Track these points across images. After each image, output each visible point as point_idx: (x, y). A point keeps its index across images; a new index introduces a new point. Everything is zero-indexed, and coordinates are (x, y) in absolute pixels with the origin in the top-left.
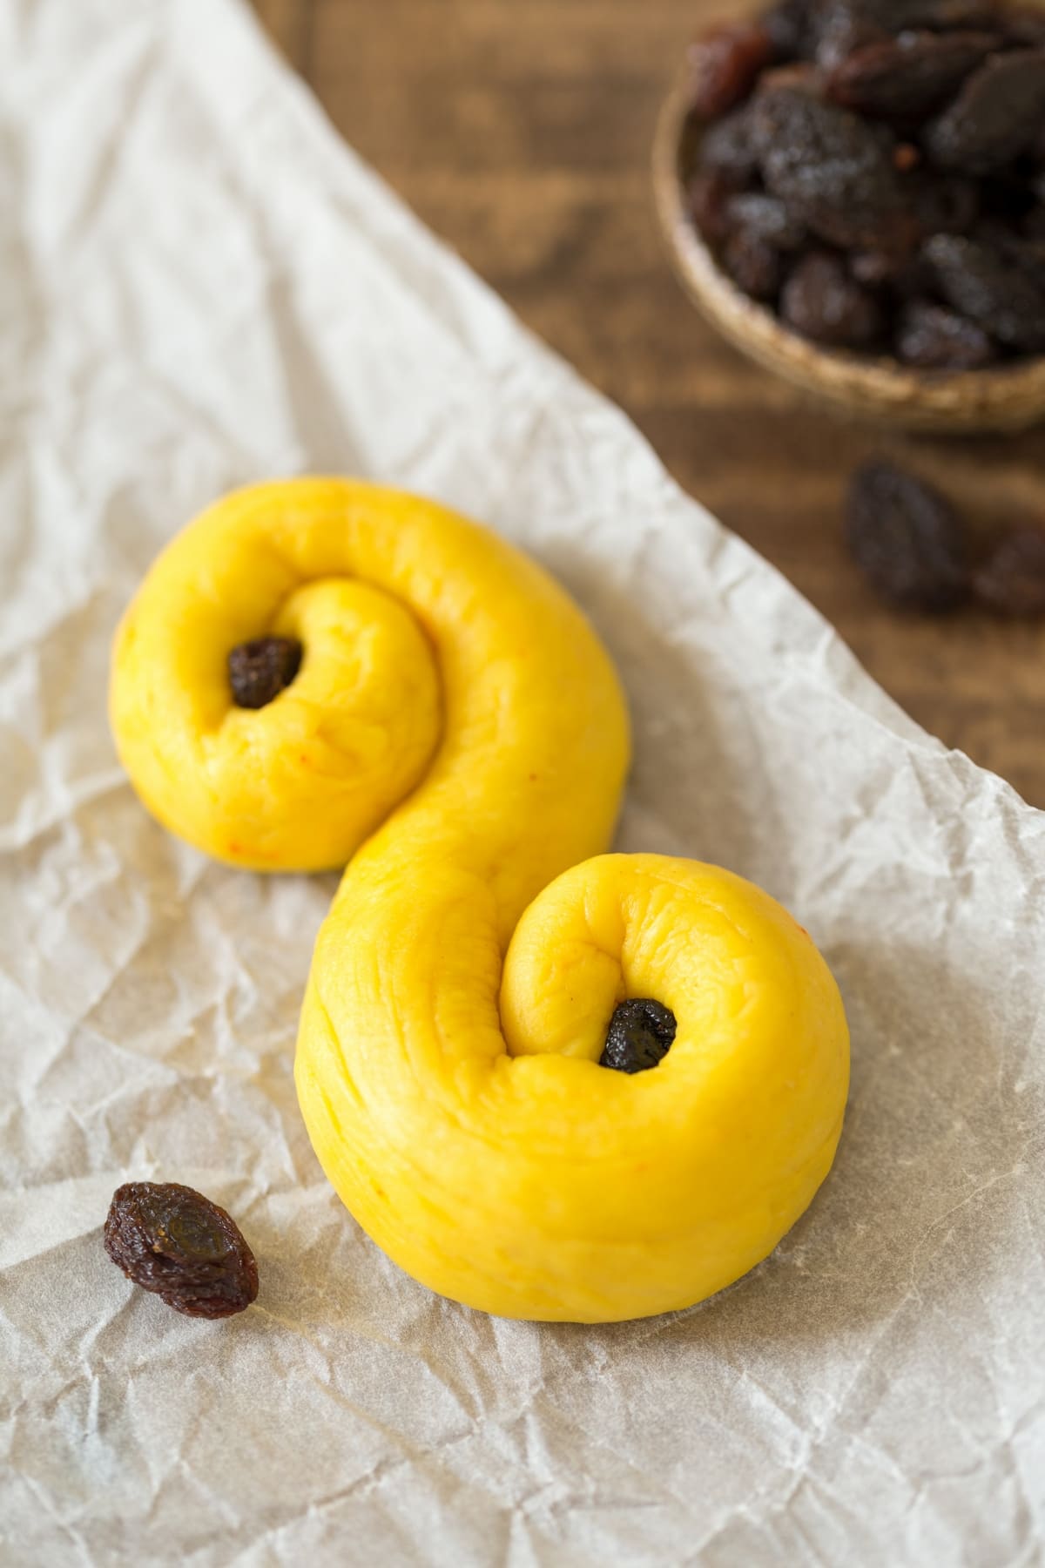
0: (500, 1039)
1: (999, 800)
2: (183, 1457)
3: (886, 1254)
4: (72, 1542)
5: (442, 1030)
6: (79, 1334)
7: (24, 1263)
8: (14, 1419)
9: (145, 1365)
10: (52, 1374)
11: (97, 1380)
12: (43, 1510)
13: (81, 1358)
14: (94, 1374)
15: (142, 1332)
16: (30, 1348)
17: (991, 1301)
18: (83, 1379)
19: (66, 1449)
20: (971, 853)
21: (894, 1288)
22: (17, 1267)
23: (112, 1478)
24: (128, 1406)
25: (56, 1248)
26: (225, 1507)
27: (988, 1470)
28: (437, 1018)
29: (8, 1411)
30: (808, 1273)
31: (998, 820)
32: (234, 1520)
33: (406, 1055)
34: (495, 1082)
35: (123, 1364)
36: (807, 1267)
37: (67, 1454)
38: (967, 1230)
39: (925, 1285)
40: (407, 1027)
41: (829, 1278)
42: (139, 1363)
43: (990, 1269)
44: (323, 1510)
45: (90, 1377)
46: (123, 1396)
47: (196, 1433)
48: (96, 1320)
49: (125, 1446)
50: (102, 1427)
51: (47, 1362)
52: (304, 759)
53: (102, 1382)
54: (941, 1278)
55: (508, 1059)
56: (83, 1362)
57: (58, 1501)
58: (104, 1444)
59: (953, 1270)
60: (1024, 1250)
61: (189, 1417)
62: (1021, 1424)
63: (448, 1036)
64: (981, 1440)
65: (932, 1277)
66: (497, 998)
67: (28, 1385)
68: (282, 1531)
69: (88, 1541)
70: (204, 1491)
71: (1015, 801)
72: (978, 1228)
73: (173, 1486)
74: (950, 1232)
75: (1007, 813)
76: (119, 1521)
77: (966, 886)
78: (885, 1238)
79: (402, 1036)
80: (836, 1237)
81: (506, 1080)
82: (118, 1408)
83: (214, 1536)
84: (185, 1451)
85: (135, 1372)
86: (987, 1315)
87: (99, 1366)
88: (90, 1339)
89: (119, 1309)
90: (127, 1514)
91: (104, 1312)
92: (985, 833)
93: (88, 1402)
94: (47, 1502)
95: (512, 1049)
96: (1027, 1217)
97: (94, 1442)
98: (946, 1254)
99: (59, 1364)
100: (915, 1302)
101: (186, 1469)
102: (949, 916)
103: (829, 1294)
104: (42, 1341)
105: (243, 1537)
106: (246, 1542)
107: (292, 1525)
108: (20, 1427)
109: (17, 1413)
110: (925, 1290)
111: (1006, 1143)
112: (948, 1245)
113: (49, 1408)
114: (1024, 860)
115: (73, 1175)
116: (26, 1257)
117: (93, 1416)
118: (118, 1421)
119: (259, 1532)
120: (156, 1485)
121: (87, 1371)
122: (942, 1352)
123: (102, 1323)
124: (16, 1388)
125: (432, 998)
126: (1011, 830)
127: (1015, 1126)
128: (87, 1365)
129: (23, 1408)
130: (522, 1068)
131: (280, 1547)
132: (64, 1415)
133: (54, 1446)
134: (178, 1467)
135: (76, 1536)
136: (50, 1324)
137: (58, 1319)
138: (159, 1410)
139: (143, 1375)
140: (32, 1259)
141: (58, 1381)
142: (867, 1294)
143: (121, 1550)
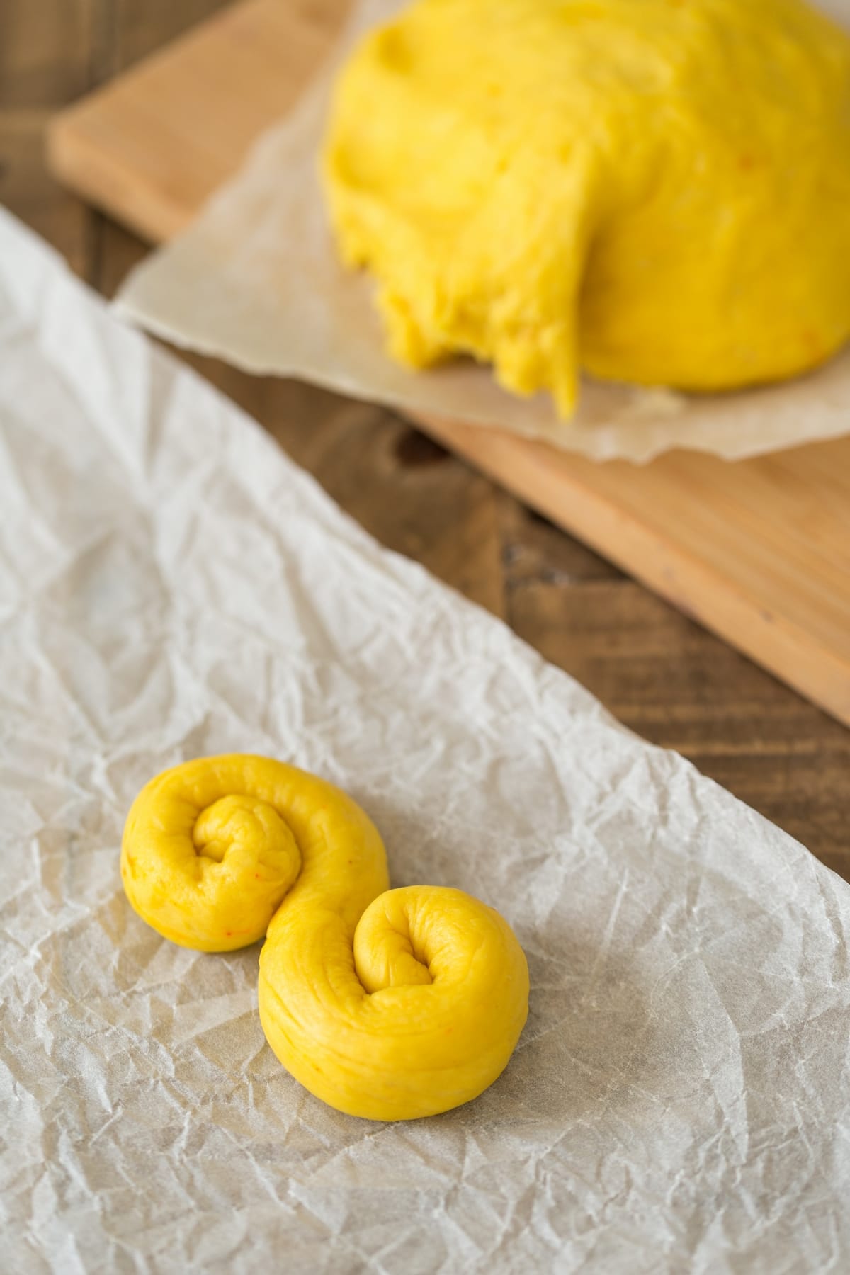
0: (361, 987)
1: (688, 774)
2: (299, 1116)
3: (637, 996)
4: (247, 1157)
5: (334, 986)
6: (240, 1063)
7: (209, 1031)
8: (211, 1103)
9: (274, 1076)
10: (228, 1081)
11: (251, 1084)
12: (231, 1142)
13: (242, 1074)
14: (249, 1081)
15: (271, 1062)
16: (216, 1069)
17: (692, 1013)
18: (245, 1084)
19: (239, 1115)
20: (669, 804)
21: (644, 1013)
22: (205, 1033)
23: (264, 1127)
24: (268, 1095)
25: (224, 1024)
26: (323, 1137)
27: (700, 1093)
28: (330, 980)
29: (208, 1100)
30: (599, 1009)
31: (687, 785)
32: (327, 1143)
33: (318, 1000)
34: (365, 1005)
35: (263, 1076)
36: (598, 1006)
37: (240, 1118)
38: (676, 980)
39: (659, 1009)
40: (316, 987)
41: (610, 1011)
42: (271, 1075)
43: (690, 998)
44: (371, 1138)
45: (248, 1083)
46: (265, 1091)
47: (303, 1105)
48: (247, 1057)
49: (269, 1113)
50: (256, 1104)
51: (226, 1076)
52: (257, 876)
53: (253, 1085)
54: (666, 1004)
55: (368, 996)
56: (243, 1075)
57: (239, 1139)
58: (258, 1112)
59: (672, 1000)
60: (707, 988)
61: (299, 1098)
62: (714, 1070)
63: (337, 988)
64: (695, 1080)
65: (661, 1005)
66: (355, 970)
67: (217, 1087)
68: (351, 1147)
69: (255, 1156)
70: (311, 1130)
71: (696, 775)
72: (682, 979)
73: (296, 1129)
74: (668, 982)
75: (692, 781)
76: (270, 1145)
77: (664, 820)
78: (635, 988)
79: (314, 992)
80: (610, 990)
81: (370, 1005)
82: (263, 1096)
83: (318, 1151)
84: (299, 1113)
85: (270, 1080)
86: (691, 1020)
87: (251, 1077)
88: (246, 1065)
89: (259, 1051)
90: (273, 1142)
91: (251, 1053)
92: (679, 793)
93: (248, 1094)
94: (233, 1139)
95: (368, 991)
96: (706, 972)
97: (253, 1112)
98: (667, 993)
99: (231, 1076)
100: (654, 1018)
101: (301, 1121)
102: (654, 836)
103: (611, 1019)
104: (222, 1066)
105: (333, 1151)
106: (334, 1153)
107: (356, 1145)
108: (215, 1107)
109: (213, 1101)
110: (659, 1012)
111: (690, 937)
112: (668, 989)
113: (229, 1097)
114: (697, 805)
115: (228, 993)
116: (209, 1028)
117: (251, 1100)
118: (264, 1103)
119: (341, 1148)
120: (287, 1128)
121: (246, 1080)
122: (671, 1041)
123: (251, 1058)
124: (211, 1089)
125: (325, 972)
126: (692, 790)
127: (694, 929)
128: (245, 1077)
129: (216, 1098)
130: (376, 997)
131: (352, 1154)
132: (236, 1102)
133: (233, 1115)
134: (297, 1120)
135: (249, 1153)
136: (225, 1058)
137: (229, 1056)
138: (284, 1096)
139: (274, 1081)
140: (212, 1029)
141: (232, 1085)
142: (630, 1017)
143: (272, 1159)
